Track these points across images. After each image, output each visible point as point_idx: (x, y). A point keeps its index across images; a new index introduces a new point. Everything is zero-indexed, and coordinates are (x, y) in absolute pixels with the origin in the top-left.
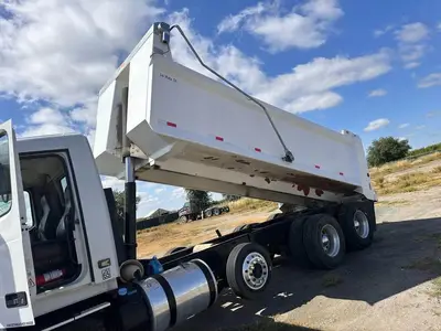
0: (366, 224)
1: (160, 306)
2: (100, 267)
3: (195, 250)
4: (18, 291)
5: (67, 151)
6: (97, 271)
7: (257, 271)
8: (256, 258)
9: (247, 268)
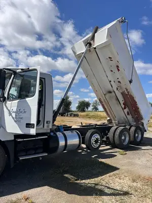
0: (140, 136)
1: (62, 143)
2: (47, 123)
3: (72, 127)
4: (32, 123)
5: (44, 79)
6: (46, 125)
7: (96, 141)
8: (97, 136)
9: (93, 139)
